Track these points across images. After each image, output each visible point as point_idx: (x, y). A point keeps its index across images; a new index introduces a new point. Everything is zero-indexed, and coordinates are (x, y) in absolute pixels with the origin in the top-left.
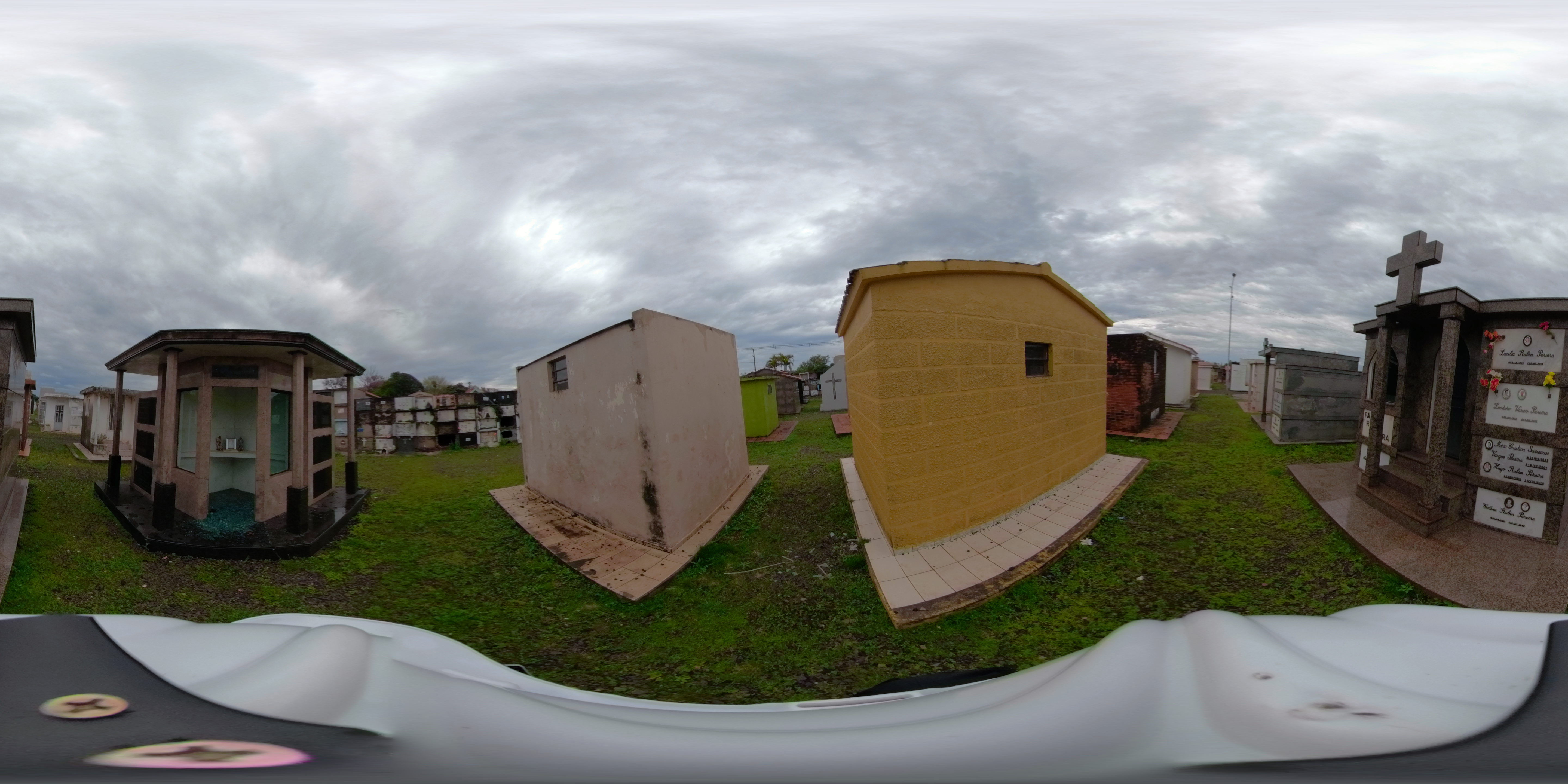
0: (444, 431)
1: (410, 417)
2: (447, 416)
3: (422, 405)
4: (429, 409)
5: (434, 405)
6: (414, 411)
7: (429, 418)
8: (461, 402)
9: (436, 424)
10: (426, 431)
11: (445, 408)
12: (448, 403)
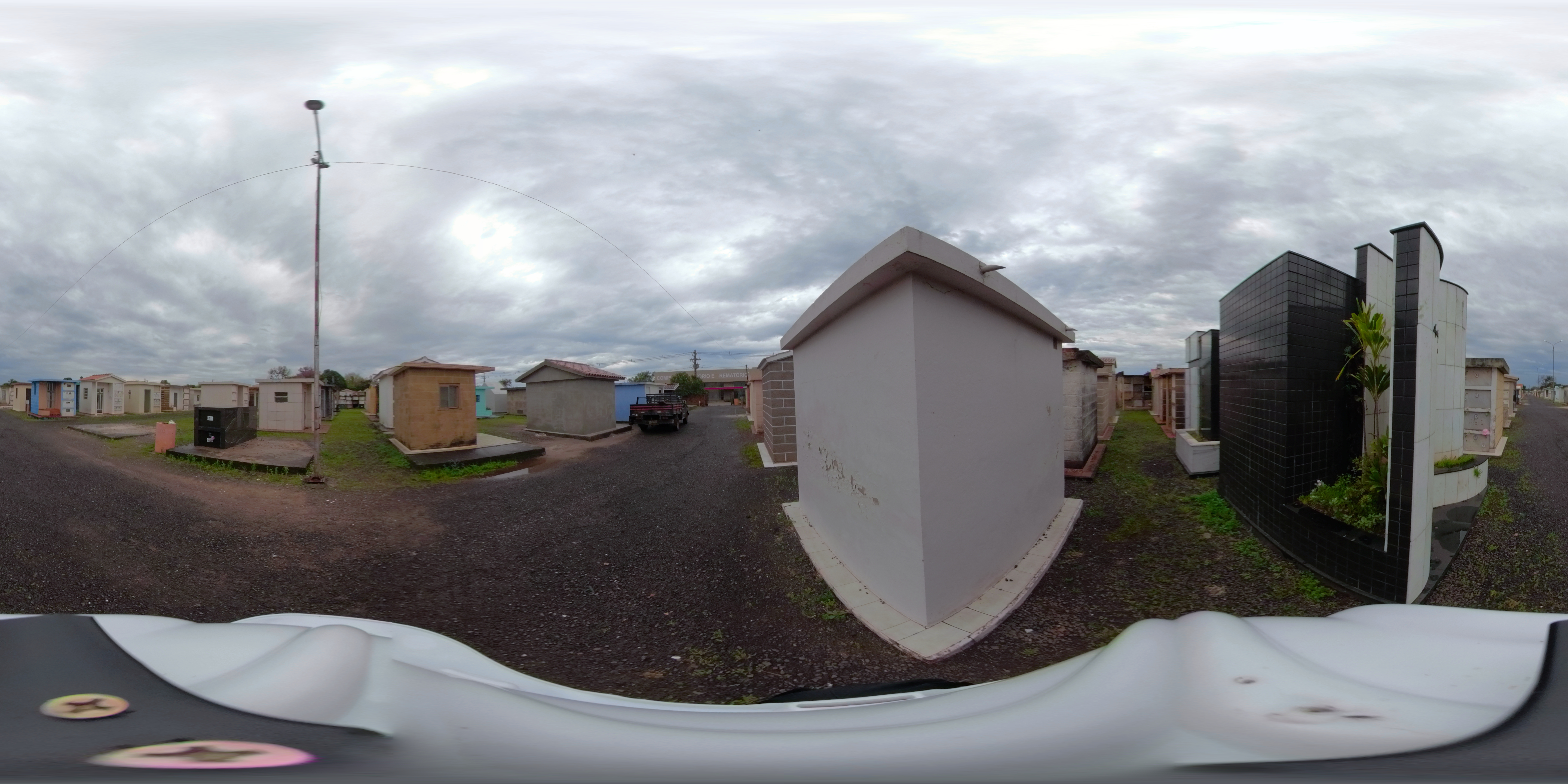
0: (355, 403)
1: (344, 398)
2: (356, 398)
3: (348, 394)
4: (350, 396)
5: (352, 395)
6: (346, 396)
7: (350, 398)
8: (360, 394)
9: (353, 401)
10: (349, 403)
11: (355, 396)
12: (356, 394)
